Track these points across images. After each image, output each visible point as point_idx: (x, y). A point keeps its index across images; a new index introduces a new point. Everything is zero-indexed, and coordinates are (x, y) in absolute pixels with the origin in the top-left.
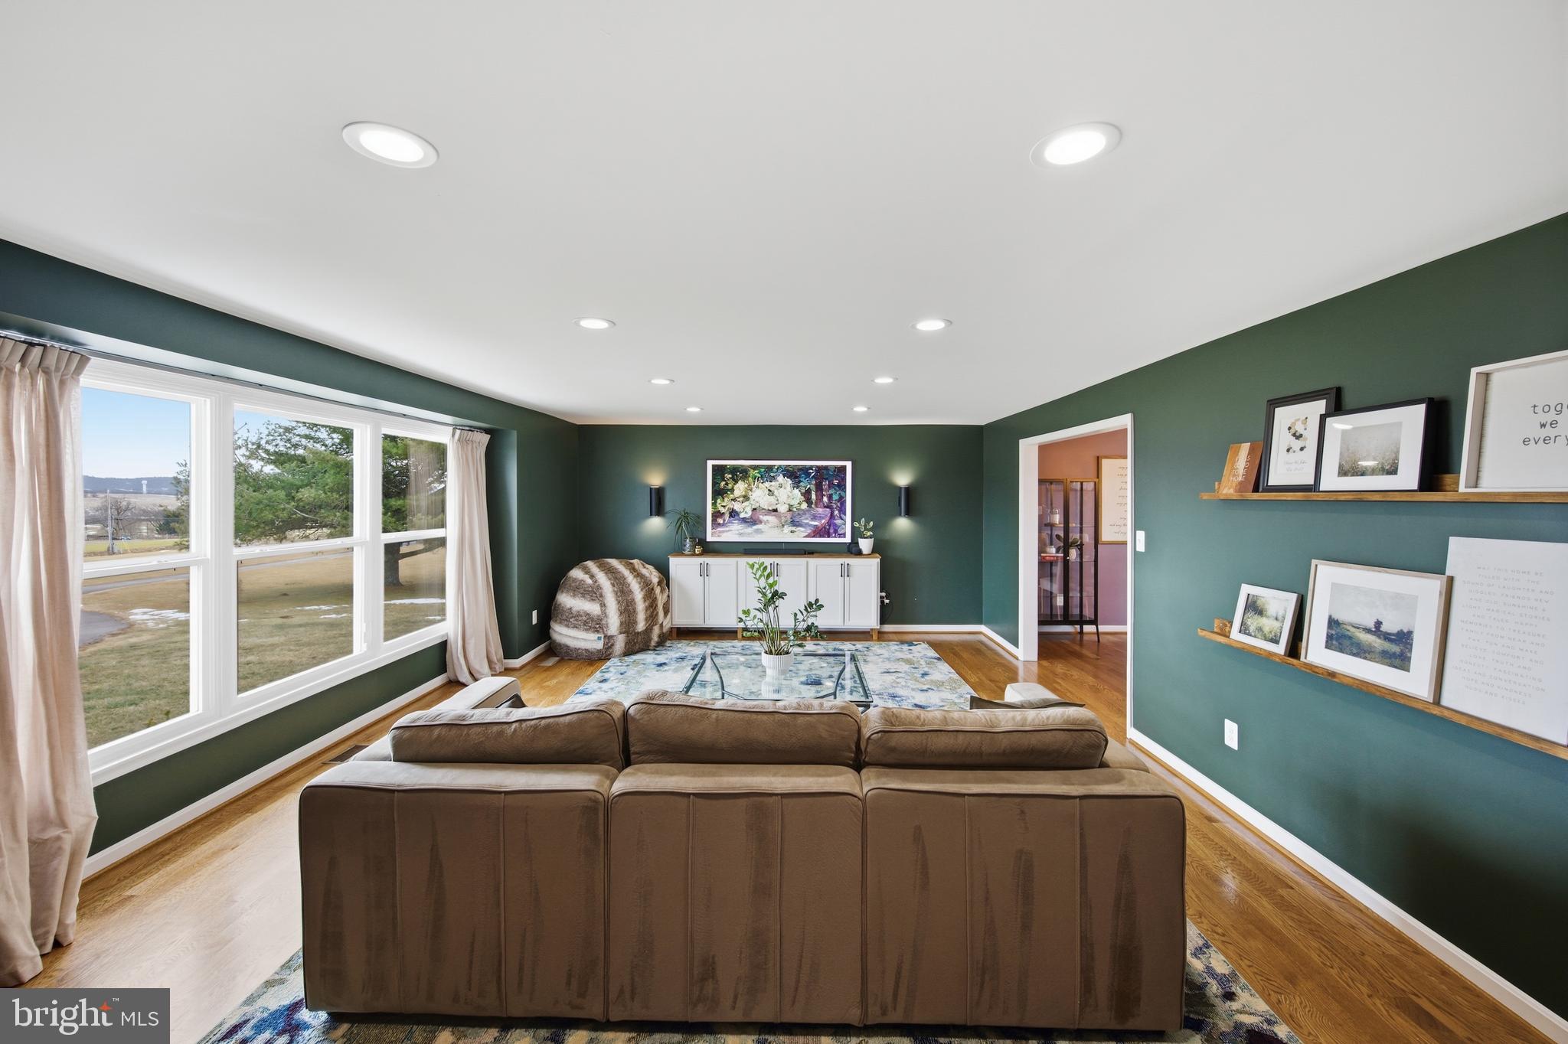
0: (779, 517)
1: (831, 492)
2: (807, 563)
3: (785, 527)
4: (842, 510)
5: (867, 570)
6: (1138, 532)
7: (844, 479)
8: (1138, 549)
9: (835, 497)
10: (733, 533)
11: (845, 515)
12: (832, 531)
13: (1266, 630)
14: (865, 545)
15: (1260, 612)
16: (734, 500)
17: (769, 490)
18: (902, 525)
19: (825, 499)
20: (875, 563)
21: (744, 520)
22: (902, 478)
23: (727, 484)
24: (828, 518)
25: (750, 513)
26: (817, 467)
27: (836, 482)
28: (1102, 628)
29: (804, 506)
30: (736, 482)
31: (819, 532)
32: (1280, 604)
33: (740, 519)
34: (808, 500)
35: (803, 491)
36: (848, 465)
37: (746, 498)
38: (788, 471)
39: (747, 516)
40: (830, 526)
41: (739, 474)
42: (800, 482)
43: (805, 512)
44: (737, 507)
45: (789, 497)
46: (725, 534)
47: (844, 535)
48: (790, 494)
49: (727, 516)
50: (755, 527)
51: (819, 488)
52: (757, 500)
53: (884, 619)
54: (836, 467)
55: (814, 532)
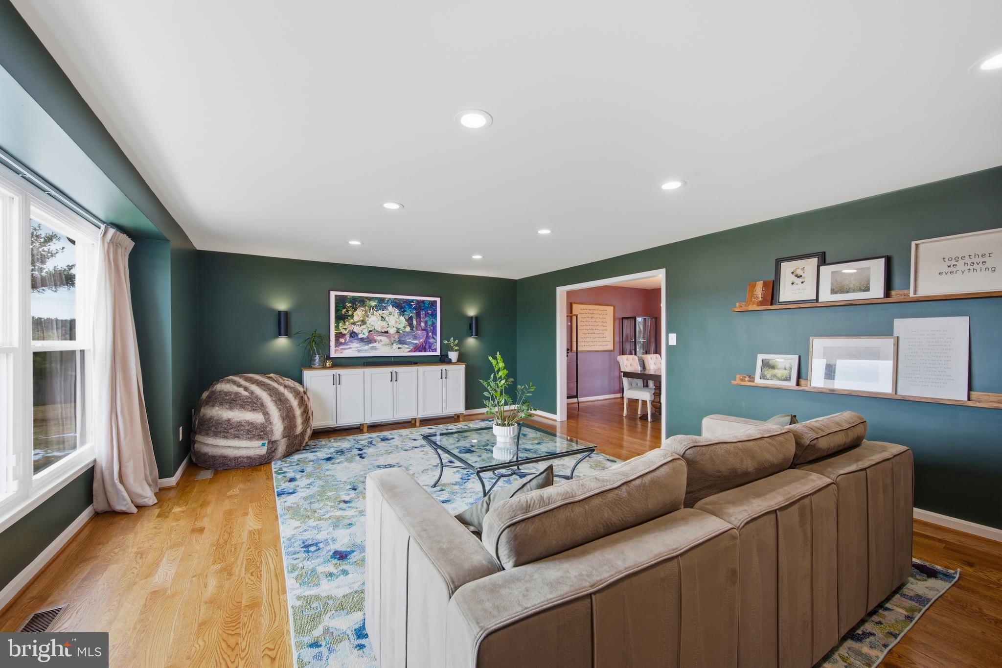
0: (389, 337)
1: (426, 319)
2: (417, 369)
3: (394, 344)
4: (434, 333)
5: (458, 373)
6: (670, 335)
7: (435, 310)
8: (670, 344)
9: (430, 323)
10: (352, 350)
11: (436, 336)
12: (427, 347)
13: (779, 375)
14: (453, 356)
15: (773, 367)
16: (354, 324)
17: (382, 317)
18: (471, 342)
19: (423, 324)
20: (462, 368)
21: (362, 340)
22: (472, 311)
23: (347, 311)
24: (424, 338)
25: (367, 334)
26: (417, 300)
27: (430, 312)
28: (581, 399)
29: (408, 329)
30: (355, 310)
31: (418, 348)
32: (786, 362)
33: (358, 339)
34: (411, 325)
35: (407, 318)
36: (438, 300)
37: (363, 322)
38: (396, 303)
39: (364, 336)
40: (426, 344)
41: (357, 303)
42: (405, 311)
43: (408, 333)
44: (356, 329)
45: (396, 322)
46: (346, 351)
47: (435, 350)
48: (397, 320)
49: (348, 337)
50: (371, 345)
51: (418, 315)
52: (372, 323)
53: (468, 406)
54: (430, 301)
55: (415, 348)
